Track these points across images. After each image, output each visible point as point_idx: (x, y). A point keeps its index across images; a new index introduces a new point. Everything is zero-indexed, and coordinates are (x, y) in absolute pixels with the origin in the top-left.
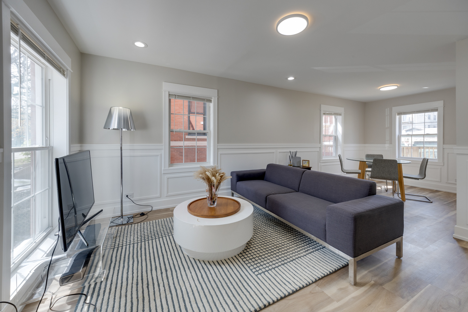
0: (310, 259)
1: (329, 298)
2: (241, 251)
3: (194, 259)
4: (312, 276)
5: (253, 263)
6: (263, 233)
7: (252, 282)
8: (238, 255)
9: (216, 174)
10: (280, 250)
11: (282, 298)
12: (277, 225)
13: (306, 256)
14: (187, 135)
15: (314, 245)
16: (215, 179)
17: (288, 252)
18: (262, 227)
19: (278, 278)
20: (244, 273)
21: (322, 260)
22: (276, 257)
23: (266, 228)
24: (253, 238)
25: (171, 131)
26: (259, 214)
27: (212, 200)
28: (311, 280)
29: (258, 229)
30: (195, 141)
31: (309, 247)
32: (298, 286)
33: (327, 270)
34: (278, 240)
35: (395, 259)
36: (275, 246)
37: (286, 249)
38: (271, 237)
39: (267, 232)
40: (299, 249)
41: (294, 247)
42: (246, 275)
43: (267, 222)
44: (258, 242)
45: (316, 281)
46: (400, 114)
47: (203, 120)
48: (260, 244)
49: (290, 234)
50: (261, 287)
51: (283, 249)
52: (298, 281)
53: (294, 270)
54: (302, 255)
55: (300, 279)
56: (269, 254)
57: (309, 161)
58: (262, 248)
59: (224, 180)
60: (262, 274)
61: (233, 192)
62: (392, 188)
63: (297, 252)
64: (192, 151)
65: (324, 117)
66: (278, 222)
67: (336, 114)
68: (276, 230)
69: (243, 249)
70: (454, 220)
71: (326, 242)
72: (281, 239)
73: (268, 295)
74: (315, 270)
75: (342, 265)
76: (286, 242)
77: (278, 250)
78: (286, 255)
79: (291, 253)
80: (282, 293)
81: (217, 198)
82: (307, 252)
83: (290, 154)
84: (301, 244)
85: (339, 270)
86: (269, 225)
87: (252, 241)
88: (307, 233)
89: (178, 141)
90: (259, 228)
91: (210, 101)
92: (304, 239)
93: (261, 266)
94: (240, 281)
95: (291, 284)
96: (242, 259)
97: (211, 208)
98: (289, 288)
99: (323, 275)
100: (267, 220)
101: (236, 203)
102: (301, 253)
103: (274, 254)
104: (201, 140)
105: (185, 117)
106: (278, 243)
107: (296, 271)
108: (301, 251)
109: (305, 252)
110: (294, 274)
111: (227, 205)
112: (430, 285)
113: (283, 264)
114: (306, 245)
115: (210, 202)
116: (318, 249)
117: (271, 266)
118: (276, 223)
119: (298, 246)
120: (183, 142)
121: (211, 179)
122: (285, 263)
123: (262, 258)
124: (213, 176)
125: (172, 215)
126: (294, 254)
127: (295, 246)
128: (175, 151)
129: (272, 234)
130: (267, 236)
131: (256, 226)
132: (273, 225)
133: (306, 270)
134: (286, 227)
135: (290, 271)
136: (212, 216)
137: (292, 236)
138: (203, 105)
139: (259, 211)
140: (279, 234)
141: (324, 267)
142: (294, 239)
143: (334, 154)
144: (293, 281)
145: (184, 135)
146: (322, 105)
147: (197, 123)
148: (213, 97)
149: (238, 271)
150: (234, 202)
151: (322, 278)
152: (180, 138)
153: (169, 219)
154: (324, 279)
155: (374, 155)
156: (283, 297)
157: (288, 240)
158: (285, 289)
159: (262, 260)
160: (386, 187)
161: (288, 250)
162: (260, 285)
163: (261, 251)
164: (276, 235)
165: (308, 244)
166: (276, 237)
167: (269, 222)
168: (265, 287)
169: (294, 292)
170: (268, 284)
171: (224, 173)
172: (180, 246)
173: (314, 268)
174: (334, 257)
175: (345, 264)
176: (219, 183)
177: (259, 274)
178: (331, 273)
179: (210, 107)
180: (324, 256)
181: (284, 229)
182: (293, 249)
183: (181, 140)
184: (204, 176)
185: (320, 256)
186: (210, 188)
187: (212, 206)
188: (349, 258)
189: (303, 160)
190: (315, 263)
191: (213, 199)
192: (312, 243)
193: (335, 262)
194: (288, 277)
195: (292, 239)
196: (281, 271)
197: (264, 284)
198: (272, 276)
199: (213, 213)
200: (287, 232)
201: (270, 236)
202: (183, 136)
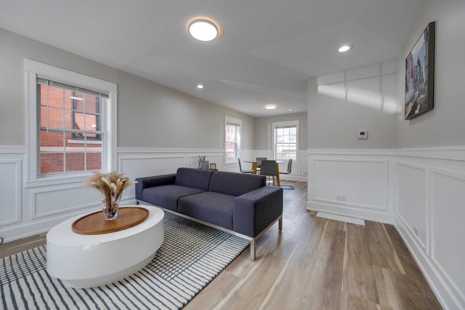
0: (220, 249)
1: (237, 277)
2: (150, 261)
3: (83, 289)
4: (222, 264)
5: (164, 270)
6: (175, 237)
7: (165, 289)
8: (147, 266)
9: (117, 179)
10: (193, 249)
11: (196, 294)
12: (188, 226)
13: (217, 247)
14: (69, 139)
15: (222, 236)
16: (115, 185)
17: (200, 249)
18: (173, 231)
19: (192, 276)
20: (155, 284)
21: (230, 247)
22: (189, 256)
23: (177, 231)
24: (163, 245)
25: (41, 130)
26: (169, 219)
27: (110, 212)
28: (221, 267)
29: (168, 234)
30: (84, 147)
31: (218, 239)
32: (210, 277)
33: (234, 254)
34: (190, 240)
35: (278, 232)
36: (187, 247)
37: (198, 246)
38: (183, 239)
39: (179, 235)
40: (209, 244)
41: (205, 243)
42: (156, 285)
43: (178, 225)
44: (169, 247)
45: (226, 267)
46: (276, 128)
47: (95, 123)
48: (172, 248)
49: (201, 232)
50: (175, 291)
51: (195, 248)
52: (211, 272)
53: (206, 264)
54: (213, 247)
55: (212, 270)
56: (182, 256)
57: (215, 164)
58: (174, 252)
59: (128, 186)
60: (176, 278)
61: (139, 201)
62: (273, 182)
63: (208, 246)
64: (78, 159)
65: (227, 127)
66: (189, 223)
67: (236, 125)
68: (188, 231)
69: (153, 259)
70: (306, 198)
71: (233, 230)
72: (193, 238)
73: (182, 296)
74: (224, 257)
75: (245, 247)
76: (197, 240)
77: (191, 249)
78: (198, 252)
79: (203, 248)
80: (196, 289)
81: (117, 209)
82: (217, 244)
83: (199, 159)
84: (211, 238)
85: (243, 251)
86: (181, 227)
87: (162, 247)
88: (217, 226)
89: (54, 146)
90: (170, 233)
91: (107, 96)
92: (214, 233)
93: (173, 270)
94: (150, 294)
95: (205, 277)
96: (152, 270)
97: (109, 222)
98: (202, 282)
99: (231, 260)
100: (178, 224)
101: (143, 210)
102: (212, 246)
103: (187, 254)
104: (93, 146)
105: (67, 116)
106: (190, 243)
107: (208, 264)
108: (212, 245)
109: (215, 244)
110: (207, 267)
111: (131, 214)
112: (298, 244)
113: (196, 262)
114: (216, 238)
115: (108, 214)
116: (226, 239)
117: (184, 267)
118: (187, 224)
119: (209, 241)
120: (63, 148)
121: (109, 186)
122: (198, 260)
123: (175, 262)
124: (113, 183)
125: (45, 242)
126: (205, 249)
127: (206, 241)
128: (49, 160)
129: (183, 236)
130: (179, 239)
131: (167, 232)
132: (184, 227)
133: (217, 260)
134: (197, 226)
135: (203, 265)
136: (111, 230)
137: (203, 233)
138: (95, 101)
139: (169, 216)
140: (190, 234)
141: (231, 252)
142: (205, 235)
143: (234, 159)
144: (206, 274)
145: (66, 139)
146: (225, 116)
147: (86, 126)
148: (111, 92)
149: (147, 284)
150: (141, 210)
151: (231, 262)
152: (58, 142)
153: (39, 248)
154: (232, 263)
155: (261, 158)
156: (197, 292)
157: (199, 237)
158: (199, 284)
159: (175, 264)
160: (269, 182)
161: (200, 247)
162: (173, 290)
163: (173, 255)
164: (187, 236)
165: (218, 237)
166: (188, 237)
167: (180, 225)
168: (179, 289)
169: (207, 284)
170: (182, 286)
171: (128, 178)
172: (59, 280)
173: (224, 256)
174: (238, 242)
175: (247, 245)
176: (121, 190)
177: (171, 279)
178: (237, 256)
179: (106, 104)
180: (231, 244)
181: (195, 229)
182: (205, 244)
183: (60, 144)
184: (98, 183)
185: (228, 244)
186: (108, 197)
187: (111, 219)
188: (250, 239)
189: (211, 164)
190: (224, 252)
191: (113, 210)
192: (220, 235)
193: (240, 246)
194: (201, 272)
195: (203, 236)
196: (195, 269)
197: (177, 287)
198: (185, 276)
199: (112, 227)
200: (198, 230)
201: (181, 238)
202: (63, 140)
